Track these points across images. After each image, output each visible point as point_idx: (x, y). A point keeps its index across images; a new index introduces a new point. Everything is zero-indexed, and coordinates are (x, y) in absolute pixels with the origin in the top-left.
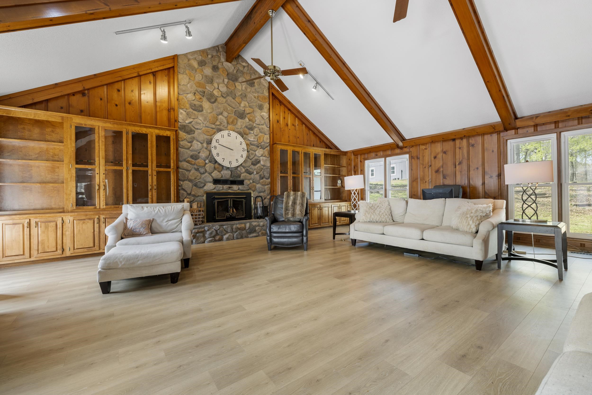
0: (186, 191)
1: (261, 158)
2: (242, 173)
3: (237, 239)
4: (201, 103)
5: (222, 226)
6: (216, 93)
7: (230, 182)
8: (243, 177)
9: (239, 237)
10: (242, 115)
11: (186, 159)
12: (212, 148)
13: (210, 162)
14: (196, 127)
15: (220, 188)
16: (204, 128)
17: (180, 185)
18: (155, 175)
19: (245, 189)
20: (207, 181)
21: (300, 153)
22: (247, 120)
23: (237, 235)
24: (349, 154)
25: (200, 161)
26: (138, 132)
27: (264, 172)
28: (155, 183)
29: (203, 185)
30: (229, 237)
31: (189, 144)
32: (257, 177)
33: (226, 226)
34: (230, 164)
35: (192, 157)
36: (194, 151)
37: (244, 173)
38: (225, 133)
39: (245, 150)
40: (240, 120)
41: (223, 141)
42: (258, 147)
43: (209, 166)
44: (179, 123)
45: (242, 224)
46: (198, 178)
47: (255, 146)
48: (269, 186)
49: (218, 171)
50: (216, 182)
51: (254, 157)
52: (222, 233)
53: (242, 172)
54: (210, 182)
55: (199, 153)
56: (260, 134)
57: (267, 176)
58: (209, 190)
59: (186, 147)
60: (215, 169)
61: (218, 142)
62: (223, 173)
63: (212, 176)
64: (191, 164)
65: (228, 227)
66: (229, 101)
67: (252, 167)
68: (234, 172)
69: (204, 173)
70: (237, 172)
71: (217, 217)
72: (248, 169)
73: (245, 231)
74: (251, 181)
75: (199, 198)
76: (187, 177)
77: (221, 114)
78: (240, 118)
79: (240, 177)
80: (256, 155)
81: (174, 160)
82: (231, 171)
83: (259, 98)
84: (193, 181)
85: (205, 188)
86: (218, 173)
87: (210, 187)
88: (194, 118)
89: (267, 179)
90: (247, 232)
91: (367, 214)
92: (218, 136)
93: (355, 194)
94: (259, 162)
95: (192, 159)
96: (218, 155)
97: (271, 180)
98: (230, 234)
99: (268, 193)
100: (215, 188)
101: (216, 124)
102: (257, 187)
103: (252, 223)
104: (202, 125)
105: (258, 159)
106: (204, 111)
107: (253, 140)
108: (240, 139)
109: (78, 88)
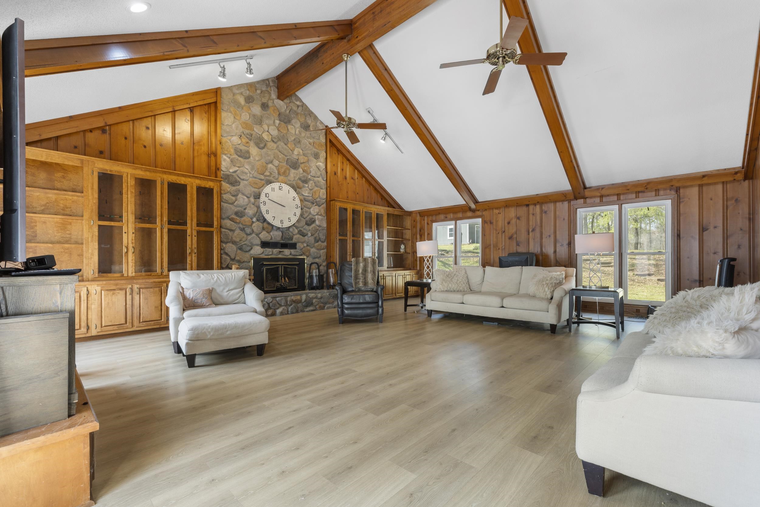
0: (229, 256)
1: (316, 217)
2: (294, 235)
3: (292, 313)
4: (248, 149)
5: (274, 298)
6: (265, 136)
7: (280, 245)
8: (296, 239)
9: (294, 311)
10: (295, 165)
11: (230, 216)
12: (261, 204)
13: (258, 220)
14: (242, 177)
15: (269, 252)
16: (251, 179)
17: (223, 248)
18: (195, 236)
19: (298, 254)
20: (254, 243)
21: (361, 212)
22: (301, 170)
23: (292, 308)
24: (414, 215)
25: (246, 219)
26: (175, 182)
27: (320, 234)
28: (195, 245)
29: (249, 248)
30: (283, 312)
31: (234, 198)
32: (312, 239)
33: (280, 298)
34: (282, 223)
35: (236, 213)
36: (240, 206)
37: (296, 235)
38: (276, 185)
39: (298, 207)
40: (293, 171)
41: (273, 196)
42: (313, 203)
43: (257, 226)
44: (222, 172)
45: (297, 295)
46: (244, 239)
47: (309, 202)
48: (325, 250)
49: (267, 232)
50: (265, 244)
51: (308, 216)
52: (275, 307)
53: (294, 233)
54: (257, 245)
55: (245, 209)
56: (316, 188)
57: (322, 239)
58: (256, 255)
59: (230, 201)
60: (263, 229)
61: (268, 196)
62: (273, 235)
63: (259, 237)
64: (236, 223)
65: (282, 299)
66: (280, 146)
67: (306, 227)
68: (285, 233)
69: (250, 234)
70: (288, 233)
71: (266, 287)
72: (301, 230)
73: (300, 304)
74: (305, 245)
75: (244, 264)
76: (230, 238)
77: (271, 162)
78: (293, 168)
79: (292, 239)
80: (310, 213)
81: (217, 217)
82: (282, 232)
83: (314, 145)
84: (238, 244)
85: (252, 252)
86: (267, 234)
87: (257, 251)
88: (239, 166)
89: (323, 242)
90: (302, 305)
91: (444, 283)
92: (267, 189)
93: (428, 261)
94: (314, 222)
95: (237, 216)
96: (267, 212)
97: (327, 243)
98: (283, 307)
99: (324, 259)
100: (263, 253)
101: (265, 174)
102: (311, 252)
103: (309, 295)
104: (248, 175)
105: (313, 218)
106: (251, 158)
107: (308, 195)
108: (293, 193)
109: (100, 123)
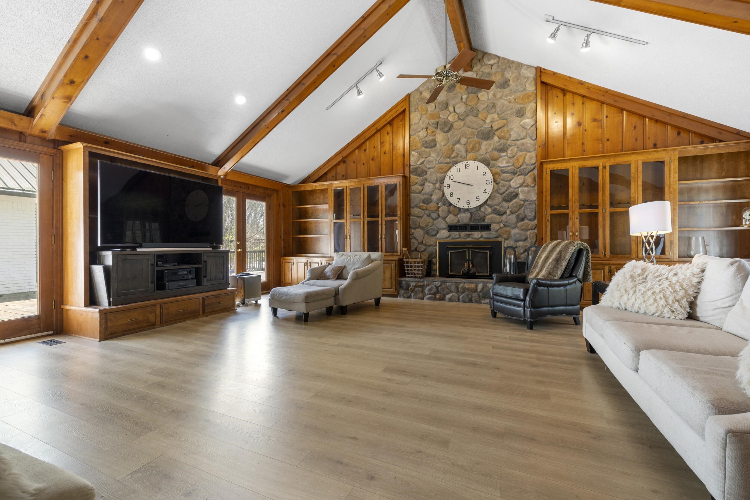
0: (417, 240)
1: (520, 189)
2: (487, 215)
3: (463, 302)
4: (434, 137)
5: (444, 282)
6: (451, 119)
7: (470, 227)
8: (488, 219)
9: (467, 300)
10: (487, 135)
11: (417, 204)
12: (444, 188)
13: (444, 204)
14: (428, 167)
15: (455, 236)
16: (437, 166)
17: (411, 233)
18: (384, 225)
19: (491, 236)
20: (440, 227)
21: (601, 168)
22: (496, 138)
23: (463, 297)
25: (432, 205)
26: (371, 185)
27: (526, 211)
28: (384, 232)
29: (435, 232)
30: (452, 298)
31: (421, 188)
32: (513, 218)
33: (449, 283)
34: (468, 204)
35: (423, 201)
36: (426, 194)
37: (490, 214)
38: (461, 165)
39: (490, 182)
40: (485, 143)
41: (458, 177)
42: (516, 173)
43: (443, 210)
44: (411, 167)
45: (472, 283)
46: (430, 224)
47: (508, 173)
48: (536, 231)
49: (454, 215)
50: (452, 228)
51: (507, 190)
52: (444, 291)
53: (486, 213)
54: (444, 229)
55: (431, 196)
56: (520, 153)
57: (530, 216)
58: (442, 239)
59: (417, 191)
60: (449, 212)
61: (452, 178)
62: (460, 217)
63: (445, 221)
64: (423, 209)
65: (452, 285)
66: (468, 122)
67: (505, 204)
68: (475, 214)
69: (436, 219)
70: (479, 214)
71: (451, 272)
72: (496, 209)
73: (476, 294)
74: (502, 225)
75: (431, 247)
76: (418, 224)
77: (458, 142)
78: (485, 139)
79: (484, 220)
80: (510, 186)
81: (400, 207)
82: (471, 214)
83: (516, 100)
84: (425, 229)
85: (438, 236)
86: (453, 217)
87: (444, 234)
88: (426, 157)
89: (531, 220)
90: (479, 295)
92: (452, 171)
94: (517, 195)
95: (424, 203)
96: (452, 194)
97: (538, 221)
98: (454, 294)
99: (532, 242)
100: (449, 236)
101: (451, 156)
102: (512, 233)
103: (488, 284)
104: (434, 162)
105: (513, 192)
106: (438, 145)
107: (506, 165)
108: (483, 168)
109: (339, 158)
